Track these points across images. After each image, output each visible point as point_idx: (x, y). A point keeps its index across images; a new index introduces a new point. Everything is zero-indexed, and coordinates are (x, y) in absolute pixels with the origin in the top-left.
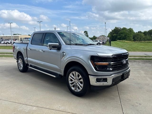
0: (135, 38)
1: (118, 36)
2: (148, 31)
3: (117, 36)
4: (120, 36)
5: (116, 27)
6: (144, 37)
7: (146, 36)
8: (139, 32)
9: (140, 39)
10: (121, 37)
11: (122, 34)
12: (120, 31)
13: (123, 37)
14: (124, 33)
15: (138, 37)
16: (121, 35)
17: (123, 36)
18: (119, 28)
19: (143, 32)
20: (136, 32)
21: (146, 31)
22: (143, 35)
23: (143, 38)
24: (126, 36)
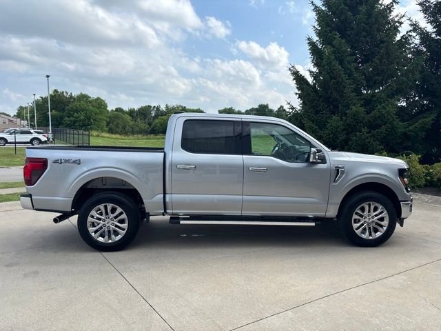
0: (111, 124)
1: (66, 119)
2: (139, 110)
3: (62, 118)
4: (72, 118)
5: (56, 91)
6: (131, 123)
7: (136, 121)
8: (117, 110)
9: (124, 128)
10: (75, 122)
11: (77, 111)
12: (69, 102)
13: (80, 121)
14: (83, 110)
15: (117, 123)
16: (76, 115)
17: (82, 117)
18: (65, 94)
19: (127, 110)
20: (112, 111)
21: (134, 109)
22: (128, 118)
23: (129, 126)
24: (89, 118)
